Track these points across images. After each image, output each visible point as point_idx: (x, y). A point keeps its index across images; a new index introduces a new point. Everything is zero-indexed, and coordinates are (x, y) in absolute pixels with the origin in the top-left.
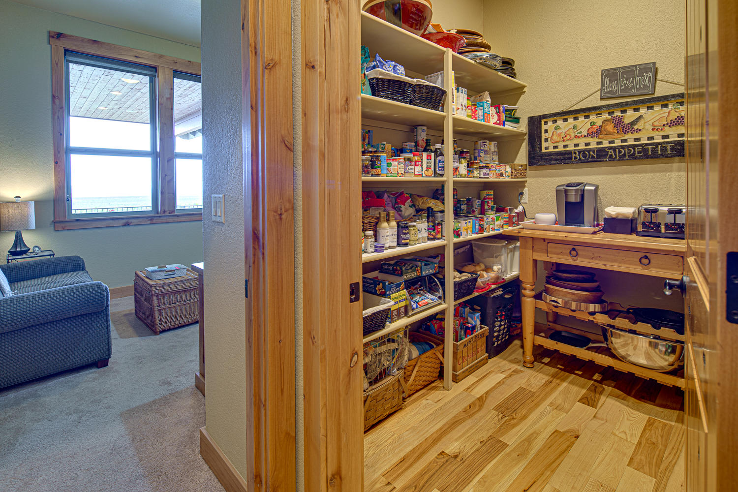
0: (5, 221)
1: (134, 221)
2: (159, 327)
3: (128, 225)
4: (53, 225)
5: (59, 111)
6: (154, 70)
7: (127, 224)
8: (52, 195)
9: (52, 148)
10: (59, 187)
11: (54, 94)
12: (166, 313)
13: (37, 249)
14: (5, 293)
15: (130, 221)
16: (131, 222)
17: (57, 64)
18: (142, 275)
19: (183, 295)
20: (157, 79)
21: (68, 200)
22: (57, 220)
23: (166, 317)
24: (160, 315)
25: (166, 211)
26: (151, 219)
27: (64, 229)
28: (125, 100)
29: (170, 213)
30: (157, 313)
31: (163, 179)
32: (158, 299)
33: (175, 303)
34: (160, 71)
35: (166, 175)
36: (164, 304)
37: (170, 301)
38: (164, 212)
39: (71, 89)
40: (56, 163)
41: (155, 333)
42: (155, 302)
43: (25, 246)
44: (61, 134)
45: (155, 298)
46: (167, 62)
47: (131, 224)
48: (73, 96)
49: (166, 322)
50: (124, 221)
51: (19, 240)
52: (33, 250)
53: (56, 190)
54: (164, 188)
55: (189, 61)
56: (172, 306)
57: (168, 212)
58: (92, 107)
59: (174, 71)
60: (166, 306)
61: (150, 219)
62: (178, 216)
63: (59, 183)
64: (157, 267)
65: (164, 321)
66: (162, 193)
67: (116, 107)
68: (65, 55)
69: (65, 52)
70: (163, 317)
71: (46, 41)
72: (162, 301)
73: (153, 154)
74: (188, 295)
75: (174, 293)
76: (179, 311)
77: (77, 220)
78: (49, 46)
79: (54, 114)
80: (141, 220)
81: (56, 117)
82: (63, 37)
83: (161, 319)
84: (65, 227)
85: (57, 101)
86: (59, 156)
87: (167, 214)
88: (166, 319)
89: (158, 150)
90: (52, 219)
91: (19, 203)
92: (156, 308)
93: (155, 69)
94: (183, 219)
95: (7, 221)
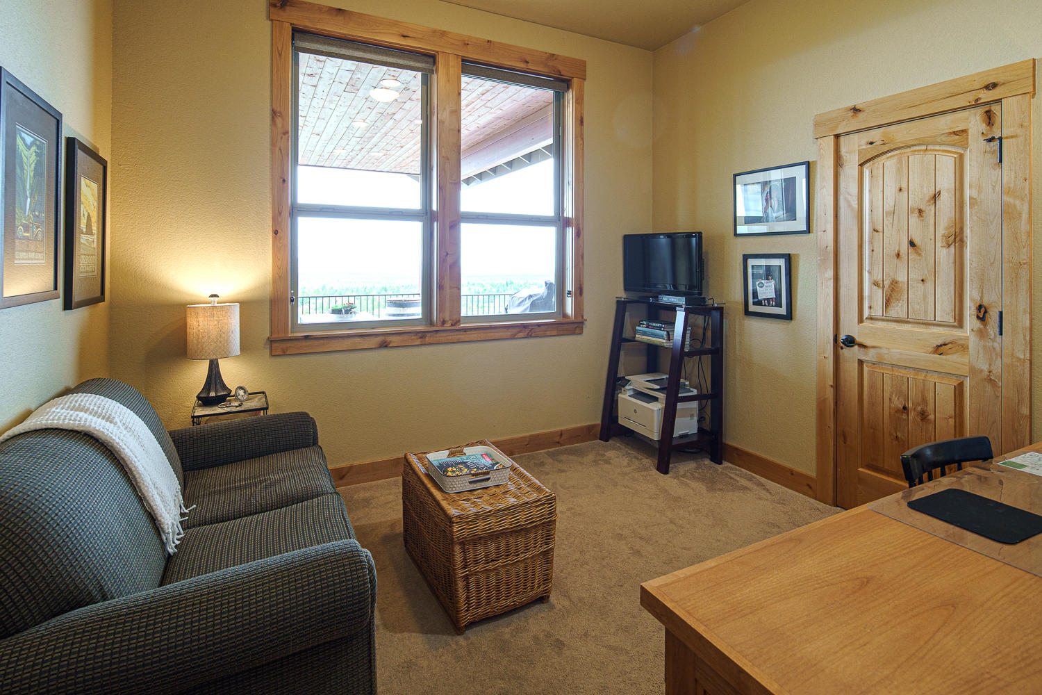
0: (193, 341)
1: (395, 340)
2: (465, 617)
3: (386, 346)
4: (268, 346)
5: (282, 138)
6: (431, 60)
7: (384, 345)
8: (268, 290)
9: (269, 205)
10: (280, 277)
11: (275, 109)
12: (478, 583)
13: (241, 392)
14: (164, 532)
15: (389, 339)
16: (391, 342)
17: (280, 55)
18: (420, 469)
19: (512, 540)
20: (435, 76)
21: (292, 301)
22: (275, 336)
23: (478, 592)
24: (467, 588)
25: (448, 322)
26: (422, 335)
27: (284, 354)
28: (371, 135)
29: (452, 325)
30: (461, 584)
31: (442, 261)
32: (464, 551)
33: (497, 559)
34: (441, 60)
35: (447, 254)
36: (476, 562)
37: (487, 556)
38: (444, 322)
39: (301, 121)
40: (276, 232)
41: (457, 628)
42: (458, 558)
43: (224, 387)
44: (284, 181)
45: (457, 548)
46: (453, 44)
47: (391, 345)
48: (303, 132)
49: (478, 605)
50: (379, 339)
51: (214, 376)
52: (236, 392)
53: (274, 282)
54: (443, 279)
55: (488, 41)
56: (491, 566)
57: (450, 322)
58: (326, 150)
59: (463, 60)
60: (480, 567)
61: (420, 335)
62: (465, 330)
63: (279, 269)
64: (447, 452)
65: (473, 600)
66: (441, 287)
67: (359, 147)
68: (293, 39)
69: (293, 34)
70: (473, 595)
71: (264, 13)
72: (471, 555)
73: (426, 215)
74: (521, 540)
75: (495, 536)
76: (503, 576)
77: (306, 337)
78: (269, 22)
79: (273, 144)
80: (406, 337)
81: (277, 150)
82: (291, 6)
83: (468, 598)
84: (287, 348)
85: (279, 121)
86: (280, 220)
87: (448, 326)
88: (479, 598)
89: (434, 208)
90: (268, 335)
91: (216, 307)
92: (460, 573)
93: (431, 58)
94: (474, 336)
95: (195, 342)
